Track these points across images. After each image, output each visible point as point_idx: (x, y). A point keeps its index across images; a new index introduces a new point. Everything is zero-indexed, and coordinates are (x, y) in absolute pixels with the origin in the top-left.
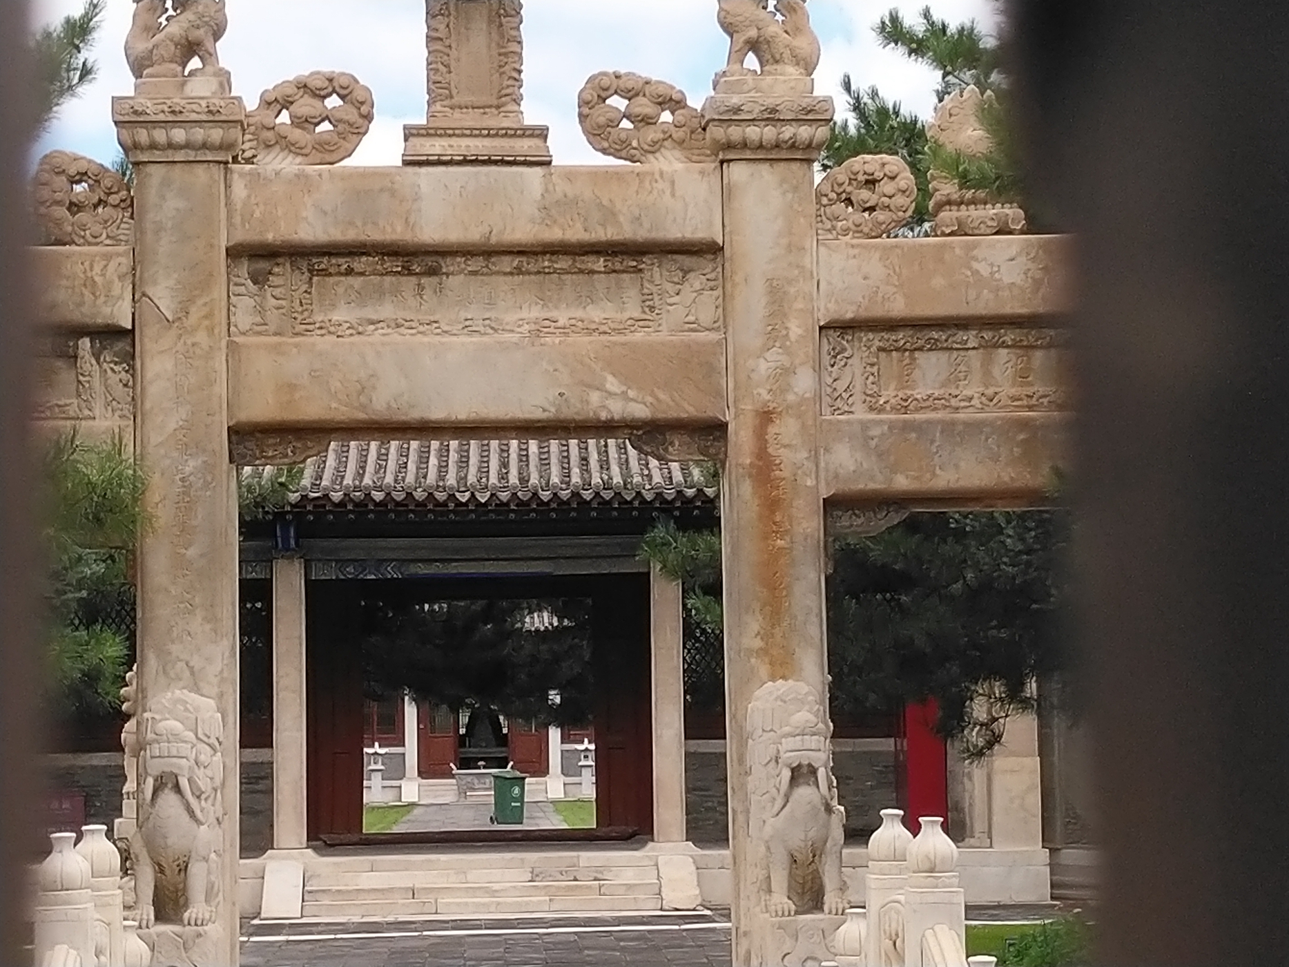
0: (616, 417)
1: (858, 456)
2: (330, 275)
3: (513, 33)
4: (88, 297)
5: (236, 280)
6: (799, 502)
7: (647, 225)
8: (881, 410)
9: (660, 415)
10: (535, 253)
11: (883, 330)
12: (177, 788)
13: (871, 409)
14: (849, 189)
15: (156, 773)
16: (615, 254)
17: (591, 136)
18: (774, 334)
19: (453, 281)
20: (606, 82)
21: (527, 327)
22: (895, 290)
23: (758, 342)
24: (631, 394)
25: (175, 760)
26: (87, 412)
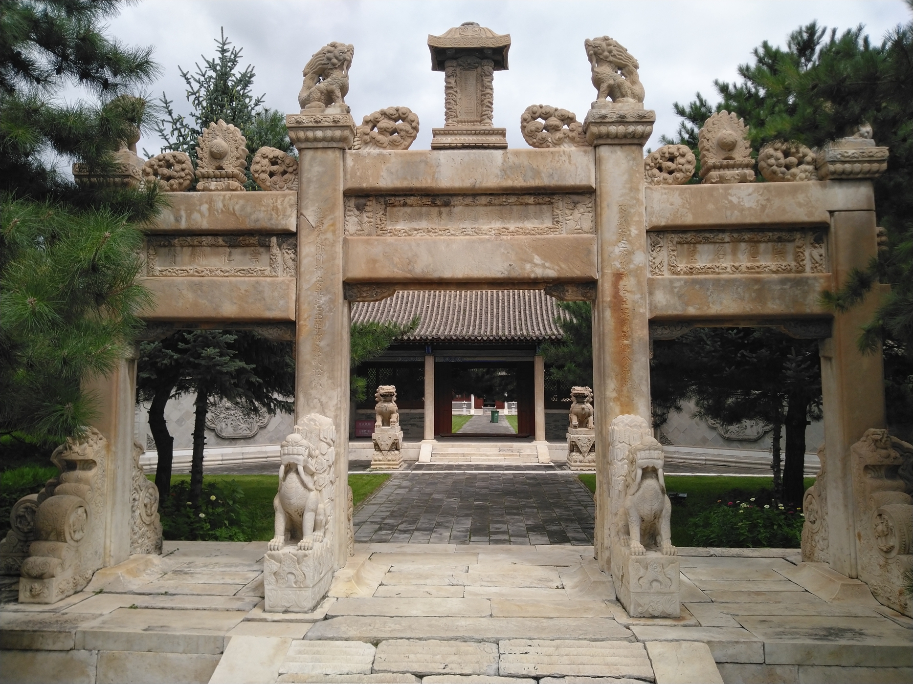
0: (539, 276)
1: (668, 297)
2: (395, 206)
3: (488, 84)
4: (274, 215)
5: (348, 208)
6: (636, 321)
7: (556, 178)
8: (678, 274)
9: (562, 276)
10: (498, 195)
11: (679, 233)
12: (297, 472)
13: (673, 273)
14: (661, 161)
15: (286, 462)
16: (539, 194)
17: (527, 138)
18: (623, 234)
19: (457, 210)
20: (535, 109)
21: (493, 232)
22: (687, 211)
23: (614, 238)
24: (547, 264)
25: (296, 456)
26: (274, 274)
